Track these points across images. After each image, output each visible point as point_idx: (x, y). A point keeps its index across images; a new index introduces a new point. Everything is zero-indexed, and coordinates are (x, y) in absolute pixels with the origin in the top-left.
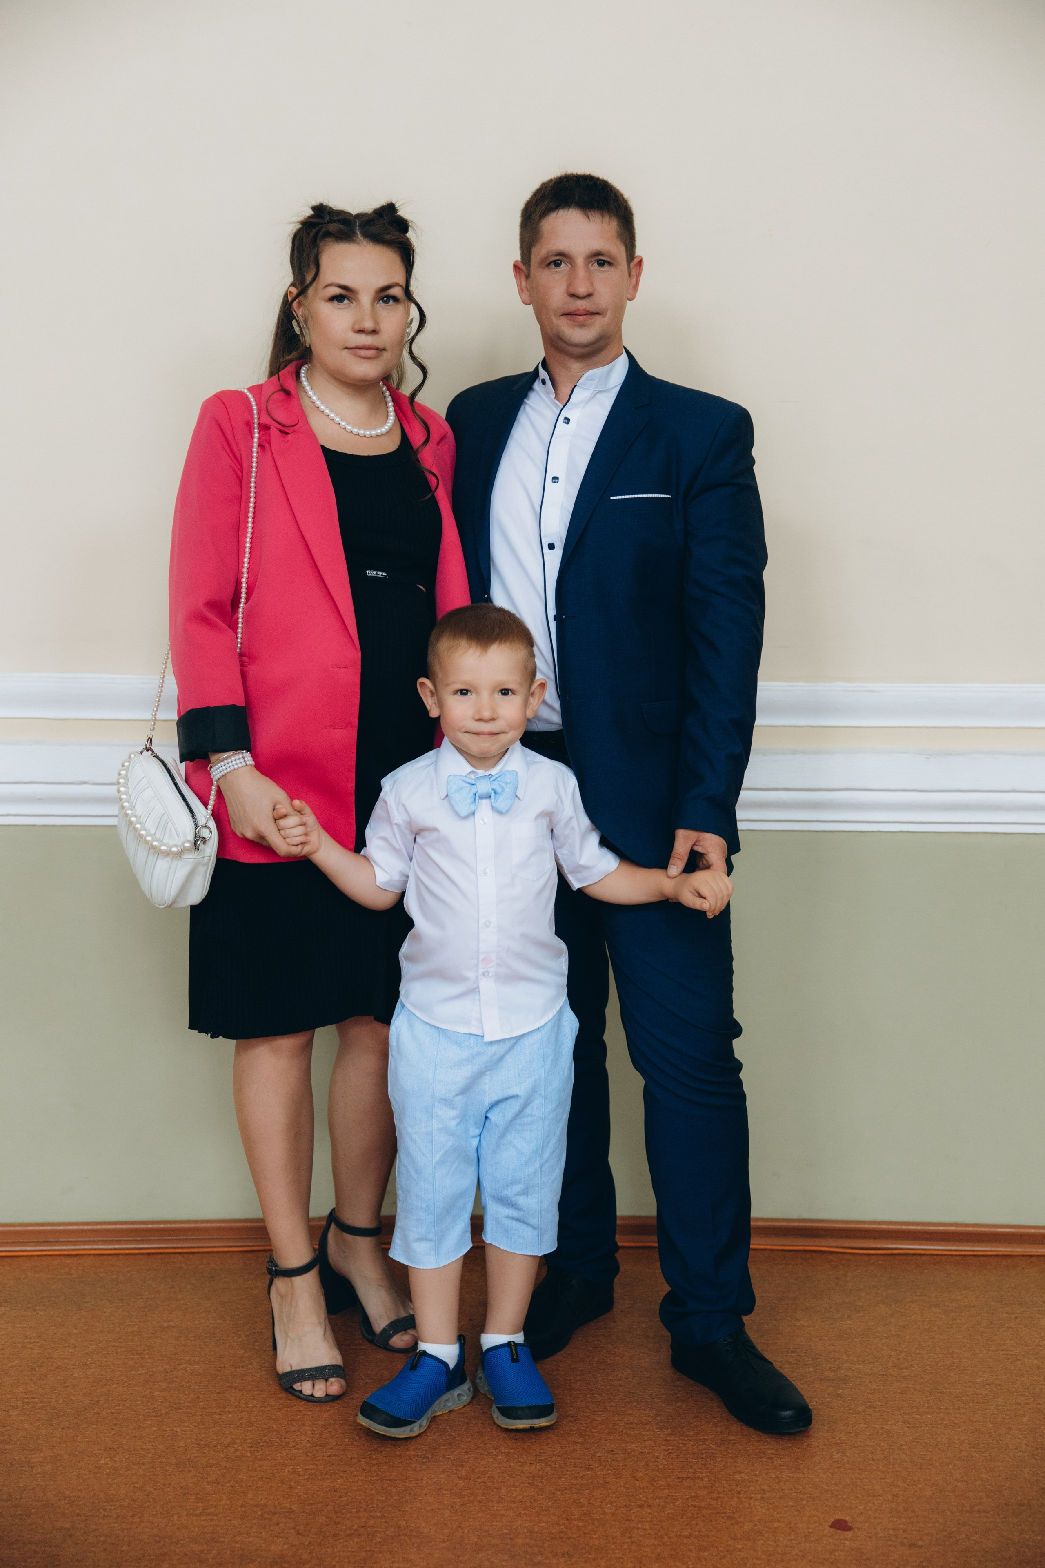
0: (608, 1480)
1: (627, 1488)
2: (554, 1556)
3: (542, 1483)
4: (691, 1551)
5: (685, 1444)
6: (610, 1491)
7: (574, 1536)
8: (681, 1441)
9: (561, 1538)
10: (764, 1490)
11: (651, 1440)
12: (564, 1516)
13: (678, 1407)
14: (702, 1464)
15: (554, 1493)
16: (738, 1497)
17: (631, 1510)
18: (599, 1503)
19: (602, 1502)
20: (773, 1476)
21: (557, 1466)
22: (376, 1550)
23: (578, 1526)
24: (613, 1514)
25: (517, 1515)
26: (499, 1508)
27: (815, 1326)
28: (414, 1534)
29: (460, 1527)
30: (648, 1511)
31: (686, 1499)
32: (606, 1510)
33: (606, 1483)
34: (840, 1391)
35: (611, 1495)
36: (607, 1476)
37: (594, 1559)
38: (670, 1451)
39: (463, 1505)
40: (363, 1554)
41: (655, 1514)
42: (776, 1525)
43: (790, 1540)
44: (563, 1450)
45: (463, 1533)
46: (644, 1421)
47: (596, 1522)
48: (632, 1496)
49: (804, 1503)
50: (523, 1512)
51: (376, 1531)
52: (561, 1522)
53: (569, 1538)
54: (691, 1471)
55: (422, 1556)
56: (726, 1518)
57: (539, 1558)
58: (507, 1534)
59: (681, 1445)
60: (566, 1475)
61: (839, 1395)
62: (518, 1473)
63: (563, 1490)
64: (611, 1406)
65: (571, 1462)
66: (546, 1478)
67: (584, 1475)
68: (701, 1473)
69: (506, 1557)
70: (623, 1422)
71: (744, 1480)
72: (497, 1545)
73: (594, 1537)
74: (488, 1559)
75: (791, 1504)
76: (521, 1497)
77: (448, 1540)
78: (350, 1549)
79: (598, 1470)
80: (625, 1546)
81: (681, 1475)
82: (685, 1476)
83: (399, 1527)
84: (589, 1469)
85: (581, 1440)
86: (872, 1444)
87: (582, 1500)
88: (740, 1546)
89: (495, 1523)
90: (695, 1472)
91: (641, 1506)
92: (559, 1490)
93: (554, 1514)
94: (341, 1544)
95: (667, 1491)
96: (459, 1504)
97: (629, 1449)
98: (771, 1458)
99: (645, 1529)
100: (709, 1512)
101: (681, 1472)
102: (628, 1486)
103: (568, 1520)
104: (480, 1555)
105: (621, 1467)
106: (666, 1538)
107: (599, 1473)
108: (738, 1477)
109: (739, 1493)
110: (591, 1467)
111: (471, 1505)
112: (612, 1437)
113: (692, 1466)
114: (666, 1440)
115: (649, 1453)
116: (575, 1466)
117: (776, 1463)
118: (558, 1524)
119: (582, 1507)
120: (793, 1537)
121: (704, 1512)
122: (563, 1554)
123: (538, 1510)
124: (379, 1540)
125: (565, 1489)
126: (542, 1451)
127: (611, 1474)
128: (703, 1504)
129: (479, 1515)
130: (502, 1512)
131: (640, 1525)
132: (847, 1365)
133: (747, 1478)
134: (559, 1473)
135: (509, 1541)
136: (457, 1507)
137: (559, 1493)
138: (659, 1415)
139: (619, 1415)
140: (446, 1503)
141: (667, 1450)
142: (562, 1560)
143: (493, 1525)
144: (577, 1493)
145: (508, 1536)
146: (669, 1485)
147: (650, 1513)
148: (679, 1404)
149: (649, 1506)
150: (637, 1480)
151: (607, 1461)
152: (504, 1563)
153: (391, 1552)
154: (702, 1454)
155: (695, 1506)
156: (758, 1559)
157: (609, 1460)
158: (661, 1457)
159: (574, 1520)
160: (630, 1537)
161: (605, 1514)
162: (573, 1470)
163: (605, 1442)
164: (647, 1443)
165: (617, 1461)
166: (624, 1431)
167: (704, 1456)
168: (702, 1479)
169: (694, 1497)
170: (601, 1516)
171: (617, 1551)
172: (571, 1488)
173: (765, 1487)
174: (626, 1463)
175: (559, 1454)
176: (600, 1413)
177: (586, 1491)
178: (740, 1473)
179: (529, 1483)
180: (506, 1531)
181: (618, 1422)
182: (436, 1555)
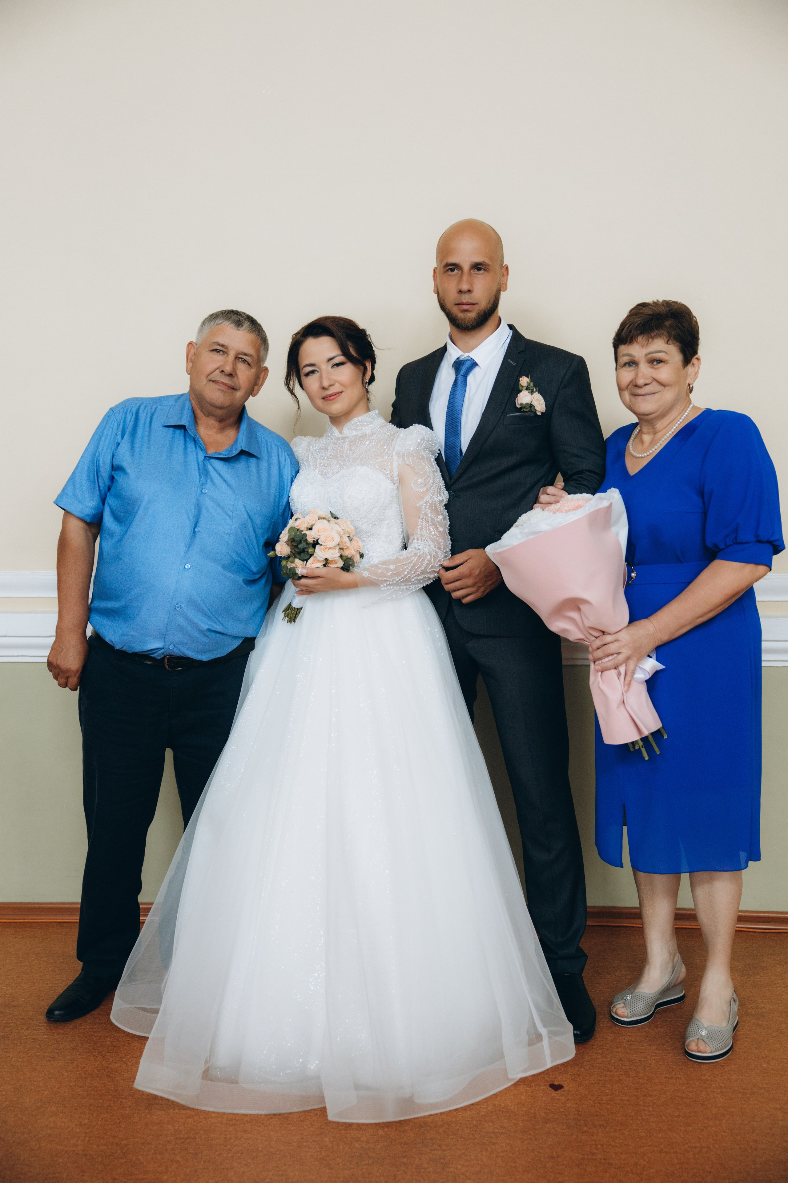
0: (621, 1078)
1: (634, 1084)
2: (594, 1127)
3: (580, 1079)
4: (681, 1126)
5: (667, 1056)
6: (624, 1085)
7: (606, 1114)
8: (664, 1054)
9: (597, 1115)
10: (721, 1087)
11: (645, 1052)
12: (597, 1101)
13: (659, 1031)
14: (680, 1069)
15: (588, 1086)
16: (706, 1091)
17: (639, 1098)
18: (618, 1093)
19: (620, 1093)
20: (726, 1078)
21: (588, 1068)
22: (483, 1120)
23: (606, 1108)
24: (628, 1101)
25: (567, 1100)
26: (556, 1095)
27: (737, 980)
28: (505, 1110)
29: (533, 1107)
30: (650, 1099)
31: (673, 1092)
32: (623, 1098)
33: (620, 1080)
34: (760, 1022)
35: (625, 1088)
36: (620, 1076)
37: (620, 1130)
38: (658, 1060)
39: (532, 1092)
40: (475, 1122)
41: (655, 1101)
42: (733, 1110)
43: (743, 1120)
44: (590, 1058)
45: (535, 1110)
46: (638, 1040)
47: (618, 1105)
48: (638, 1089)
49: (748, 1096)
50: (571, 1098)
51: (481, 1107)
52: (596, 1105)
53: (603, 1116)
54: (673, 1073)
55: (512, 1125)
56: (700, 1105)
57: (585, 1128)
58: (563, 1112)
59: (664, 1056)
60: (594, 1074)
61: (759, 1025)
62: (564, 1072)
63: (594, 1084)
64: (616, 1030)
65: (596, 1066)
66: (582, 1076)
67: (605, 1074)
68: (680, 1075)
69: (565, 1127)
70: (626, 1040)
71: (707, 1080)
72: (558, 1119)
73: (618, 1115)
74: (553, 1128)
75: (740, 1096)
76: (568, 1088)
77: (526, 1115)
78: (466, 1119)
79: (614, 1071)
80: (638, 1122)
81: (667, 1075)
82: (670, 1077)
83: (495, 1105)
84: (608, 1071)
85: (600, 1052)
86: (786, 1057)
87: (607, 1091)
88: (712, 1124)
89: (554, 1105)
90: (676, 1074)
91: (645, 1096)
92: (592, 1084)
93: (590, 1100)
94: (461, 1115)
95: (659, 1086)
96: (530, 1091)
97: (631, 1058)
98: (723, 1066)
99: (649, 1111)
100: (689, 1101)
101: (667, 1074)
102: (635, 1082)
103: (600, 1104)
104: (548, 1125)
105: (628, 1070)
106: (664, 1117)
107: (615, 1074)
108: (703, 1078)
109: (706, 1088)
110: (609, 1069)
111: (538, 1092)
112: (620, 1050)
113: (673, 1071)
114: (654, 1053)
115: (644, 1061)
116: (599, 1068)
117: (726, 1069)
118: (594, 1106)
119: (607, 1095)
120: (745, 1118)
121: (685, 1100)
122: (600, 1126)
123: (580, 1096)
124: (483, 1113)
125: (595, 1083)
126: (577, 1058)
127: (622, 1074)
128: (684, 1095)
129: (544, 1099)
130: (558, 1097)
131: (646, 1108)
132: (762, 1005)
133: (709, 1078)
134: (590, 1072)
135: (564, 1117)
136: (529, 1093)
137: (592, 1086)
138: (648, 1037)
139: (622, 1036)
140: (521, 1090)
141: (656, 1060)
142: (600, 1130)
143: (553, 1106)
144: (603, 1086)
145: (563, 1113)
146: (660, 1082)
147: (651, 1101)
148: (659, 1029)
149: (650, 1096)
150: (640, 1079)
151: (619, 1066)
152: (563, 1131)
153: (492, 1121)
154: (679, 1062)
155: (679, 1096)
156: (724, 1132)
157: (620, 1065)
158: (653, 1064)
159: (604, 1104)
160: (641, 1116)
161: (622, 1100)
162: (599, 1071)
163: (616, 1053)
164: (643, 1055)
165: (625, 1066)
166: (627, 1046)
167: (680, 1064)
168: (681, 1079)
169: (677, 1090)
170: (621, 1102)
171: (634, 1125)
172: (599, 1083)
173: (722, 1085)
174: (631, 1067)
175: (588, 1060)
176: (610, 1034)
177: (609, 1085)
178: (704, 1075)
179: (572, 1079)
180: (562, 1110)
181: (622, 1040)
182: (521, 1124)
